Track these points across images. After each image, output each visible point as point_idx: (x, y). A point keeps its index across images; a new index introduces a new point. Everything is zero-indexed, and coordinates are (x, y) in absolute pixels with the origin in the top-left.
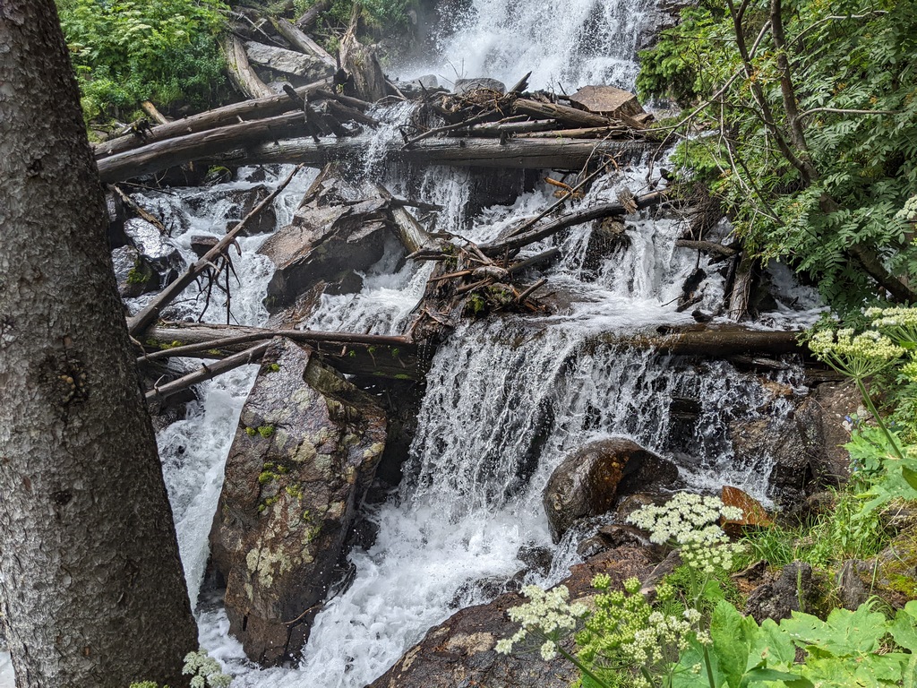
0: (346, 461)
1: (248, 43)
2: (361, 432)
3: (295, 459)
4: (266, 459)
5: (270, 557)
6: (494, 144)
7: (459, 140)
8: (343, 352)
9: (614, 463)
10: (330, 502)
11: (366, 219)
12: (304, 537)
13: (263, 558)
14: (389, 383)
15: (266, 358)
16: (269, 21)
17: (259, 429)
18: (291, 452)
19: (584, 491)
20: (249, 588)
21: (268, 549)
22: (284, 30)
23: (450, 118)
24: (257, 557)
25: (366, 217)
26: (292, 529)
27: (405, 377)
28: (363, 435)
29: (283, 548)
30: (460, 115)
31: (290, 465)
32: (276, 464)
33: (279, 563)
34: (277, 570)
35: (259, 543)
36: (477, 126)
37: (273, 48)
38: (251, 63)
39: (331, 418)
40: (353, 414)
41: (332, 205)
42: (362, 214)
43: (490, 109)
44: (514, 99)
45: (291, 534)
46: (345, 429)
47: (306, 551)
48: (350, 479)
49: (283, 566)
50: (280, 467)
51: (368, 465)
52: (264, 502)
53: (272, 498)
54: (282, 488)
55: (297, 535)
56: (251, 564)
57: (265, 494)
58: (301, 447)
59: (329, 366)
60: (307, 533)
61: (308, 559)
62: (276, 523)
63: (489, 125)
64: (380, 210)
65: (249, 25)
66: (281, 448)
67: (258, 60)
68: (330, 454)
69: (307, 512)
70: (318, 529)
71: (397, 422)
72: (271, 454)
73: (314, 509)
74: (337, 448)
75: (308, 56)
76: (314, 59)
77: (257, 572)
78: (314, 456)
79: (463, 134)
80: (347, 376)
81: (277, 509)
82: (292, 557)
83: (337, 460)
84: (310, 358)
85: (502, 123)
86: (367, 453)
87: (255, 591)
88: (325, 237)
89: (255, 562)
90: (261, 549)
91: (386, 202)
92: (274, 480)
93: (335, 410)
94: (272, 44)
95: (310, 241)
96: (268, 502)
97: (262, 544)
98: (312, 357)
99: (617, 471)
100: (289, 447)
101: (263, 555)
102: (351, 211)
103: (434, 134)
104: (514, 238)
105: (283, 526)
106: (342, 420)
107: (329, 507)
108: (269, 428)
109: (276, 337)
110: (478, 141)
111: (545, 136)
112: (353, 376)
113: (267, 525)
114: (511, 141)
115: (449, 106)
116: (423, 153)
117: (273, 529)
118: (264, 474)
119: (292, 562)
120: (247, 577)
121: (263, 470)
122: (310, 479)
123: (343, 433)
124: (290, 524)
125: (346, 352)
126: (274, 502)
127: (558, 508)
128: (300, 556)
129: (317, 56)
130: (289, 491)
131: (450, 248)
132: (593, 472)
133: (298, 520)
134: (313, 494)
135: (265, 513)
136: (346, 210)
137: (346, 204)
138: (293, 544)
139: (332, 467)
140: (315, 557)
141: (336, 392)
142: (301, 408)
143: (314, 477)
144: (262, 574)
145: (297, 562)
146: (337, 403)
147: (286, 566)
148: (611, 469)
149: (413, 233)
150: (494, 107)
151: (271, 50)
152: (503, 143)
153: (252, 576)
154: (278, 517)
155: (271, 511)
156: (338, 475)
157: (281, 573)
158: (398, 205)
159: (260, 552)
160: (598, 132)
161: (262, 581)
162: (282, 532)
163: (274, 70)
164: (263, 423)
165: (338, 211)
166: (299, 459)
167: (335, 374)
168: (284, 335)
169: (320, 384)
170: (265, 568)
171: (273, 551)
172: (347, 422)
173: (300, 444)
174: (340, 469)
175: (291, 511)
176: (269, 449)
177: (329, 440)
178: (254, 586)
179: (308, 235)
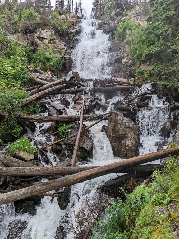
1: (31, 73)
6: (110, 88)
7: (104, 87)
12: (136, 137)
22: (36, 70)
31: (130, 128)
57: (126, 133)
67: (35, 76)
69: (135, 134)
76: (48, 76)
77: (128, 145)
78: (133, 126)
81: (129, 135)
85: (112, 84)
90: (128, 141)
92: (127, 130)
110: (107, 87)
114: (114, 87)
124: (132, 136)
130: (131, 131)
134: (135, 131)
142: (127, 120)
145: (136, 141)
151: (37, 74)
158: (95, 99)
164: (123, 122)
173: (131, 124)
176: (125, 126)
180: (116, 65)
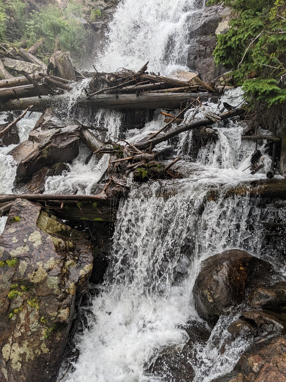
0: (68, 279)
1: (3, 59)
2: (77, 258)
3: (33, 281)
4: (13, 282)
5: (18, 349)
6: (132, 97)
7: (115, 95)
8: (62, 206)
9: (241, 268)
10: (59, 309)
11: (69, 135)
12: (42, 335)
13: (14, 351)
14: (90, 223)
15: (11, 213)
16: (14, 49)
17: (7, 262)
18: (30, 276)
19: (227, 289)
20: (5, 371)
21: (17, 344)
22: (22, 53)
23: (110, 84)
24: (9, 350)
25: (69, 134)
26: (33, 330)
27: (101, 219)
28: (78, 260)
29: (27, 343)
30: (115, 83)
31: (29, 285)
32: (19, 285)
33: (25, 354)
34: (24, 359)
35: (10, 340)
36: (124, 88)
37: (16, 61)
38: (5, 67)
39: (57, 251)
40: (70, 246)
41: (50, 129)
42: (66, 133)
43: (130, 79)
44: (141, 75)
45: (33, 333)
46: (66, 257)
47: (43, 345)
48: (72, 292)
49: (28, 356)
50: (22, 287)
51: (83, 280)
52: (13, 312)
53: (18, 308)
54: (25, 301)
55: (37, 334)
56: (5, 355)
57: (13, 306)
58: (37, 272)
59: (53, 216)
60: (44, 332)
61: (46, 350)
62: (21, 326)
63: (129, 87)
64: (76, 130)
65: (4, 50)
66: (22, 274)
67: (9, 66)
68: (57, 276)
69: (43, 318)
70: (51, 329)
71: (97, 247)
72: (16, 278)
73: (48, 315)
74: (62, 271)
75: (34, 64)
76: (37, 66)
77: (10, 360)
78: (46, 278)
79: (117, 92)
80: (64, 221)
81: (22, 316)
82: (34, 349)
83: (62, 279)
84: (41, 211)
85: (137, 85)
86: (82, 272)
87: (9, 372)
88: (46, 145)
89: (8, 354)
90: (12, 344)
91: (79, 127)
92: (19, 296)
93: (59, 245)
94: (16, 59)
95: (38, 147)
96: (16, 311)
97: (13, 341)
98: (42, 210)
99: (243, 272)
100: (28, 273)
101: (14, 348)
102: (60, 131)
103: (102, 92)
104: (151, 140)
105: (27, 328)
106: (63, 250)
107: (59, 313)
108: (14, 261)
109: (17, 199)
110: (124, 95)
111: (158, 92)
112: (68, 221)
113: (15, 327)
114: (141, 95)
115: (109, 78)
116: (97, 102)
117: (20, 330)
118: (11, 292)
119: (34, 353)
120: (3, 364)
121: (11, 290)
122: (44, 295)
123: (65, 260)
124: (31, 326)
125: (64, 206)
126: (20, 311)
127: (211, 301)
128: (40, 348)
129: (39, 64)
130: (30, 303)
131: (118, 147)
132: (230, 275)
133: (37, 323)
134: (47, 305)
135: (14, 319)
136: (58, 130)
137: (57, 128)
138: (34, 340)
139: (59, 285)
140: (50, 349)
141: (58, 232)
142: (35, 245)
143: (47, 293)
144: (13, 362)
145: (38, 353)
146: (60, 240)
147: (29, 355)
148: (240, 271)
149: (94, 142)
150: (132, 79)
151: (16, 62)
152: (138, 96)
153: (7, 363)
154: (23, 321)
155: (18, 317)
156: (63, 290)
157: (27, 361)
158: (86, 128)
159: (11, 346)
160: (185, 89)
161: (14, 367)
162: (26, 332)
163: (17, 71)
164: (10, 258)
165: (54, 131)
166: (36, 281)
167: (57, 220)
168: (23, 198)
169: (48, 228)
170: (15, 357)
171: (20, 345)
172: (67, 252)
173: (36, 270)
174: (64, 285)
175: (32, 318)
176: (14, 274)
177: (56, 266)
178: (8, 370)
179: (36, 145)
180: (203, 38)
